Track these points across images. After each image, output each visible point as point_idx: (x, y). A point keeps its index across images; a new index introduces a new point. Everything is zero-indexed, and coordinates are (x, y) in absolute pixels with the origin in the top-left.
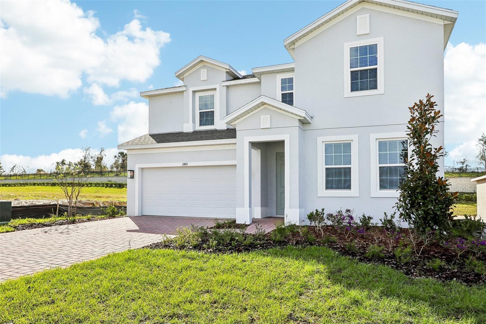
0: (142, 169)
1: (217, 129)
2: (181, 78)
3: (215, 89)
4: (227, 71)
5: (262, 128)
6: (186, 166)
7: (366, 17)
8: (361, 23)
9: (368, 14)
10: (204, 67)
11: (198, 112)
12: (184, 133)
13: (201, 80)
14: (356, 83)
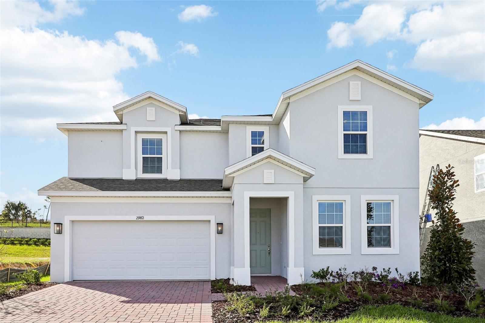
0: (72, 221)
1: (168, 178)
2: (118, 113)
3: (166, 133)
4: (181, 113)
5: (264, 183)
6: (142, 220)
7: (358, 84)
8: (353, 89)
9: (360, 81)
10: (151, 105)
11: (140, 156)
12: (123, 180)
13: (147, 120)
14: (348, 146)
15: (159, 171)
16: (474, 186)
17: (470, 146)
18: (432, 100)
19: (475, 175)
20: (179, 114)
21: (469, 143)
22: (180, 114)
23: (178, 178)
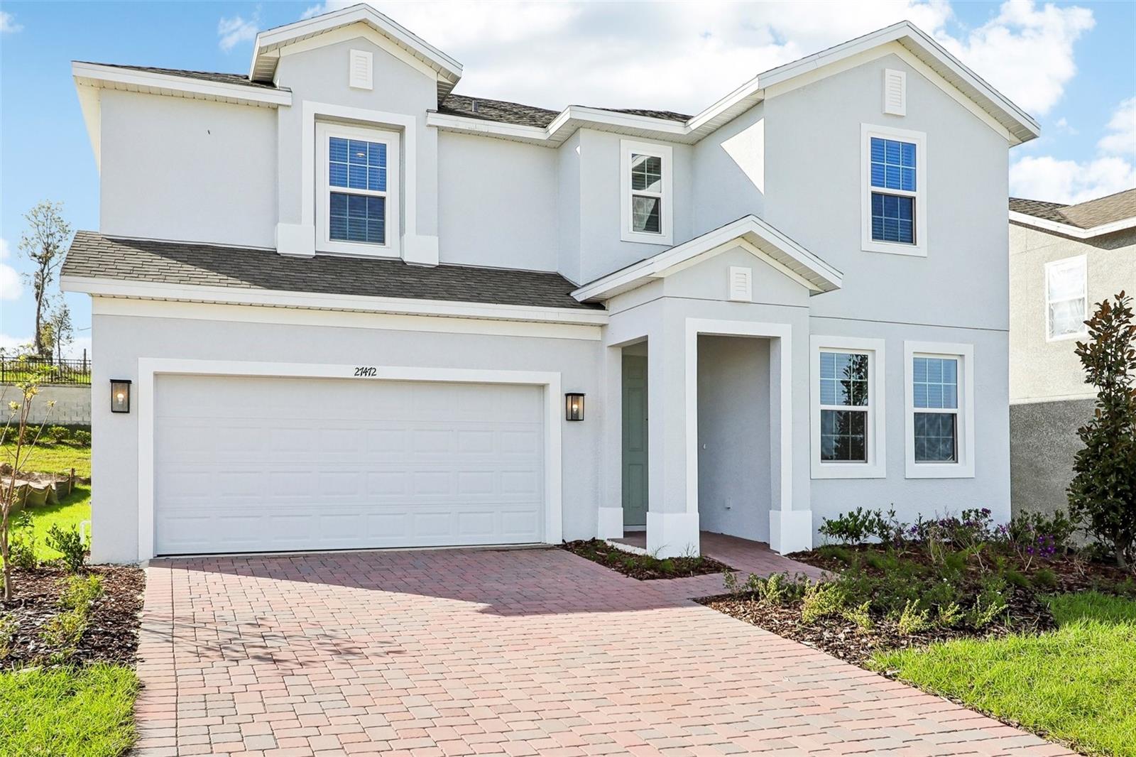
1: (404, 260)
3: (401, 130)
4: (442, 79)
5: (731, 299)
6: (371, 377)
7: (901, 78)
8: (892, 89)
9: (904, 71)
10: (362, 43)
11: (326, 189)
12: (279, 254)
13: (352, 85)
14: (879, 221)
15: (378, 236)
16: (1045, 326)
17: (1036, 236)
18: (1038, 137)
19: (1048, 302)
20: (438, 82)
21: (1033, 231)
22: (440, 80)
23: (432, 260)
